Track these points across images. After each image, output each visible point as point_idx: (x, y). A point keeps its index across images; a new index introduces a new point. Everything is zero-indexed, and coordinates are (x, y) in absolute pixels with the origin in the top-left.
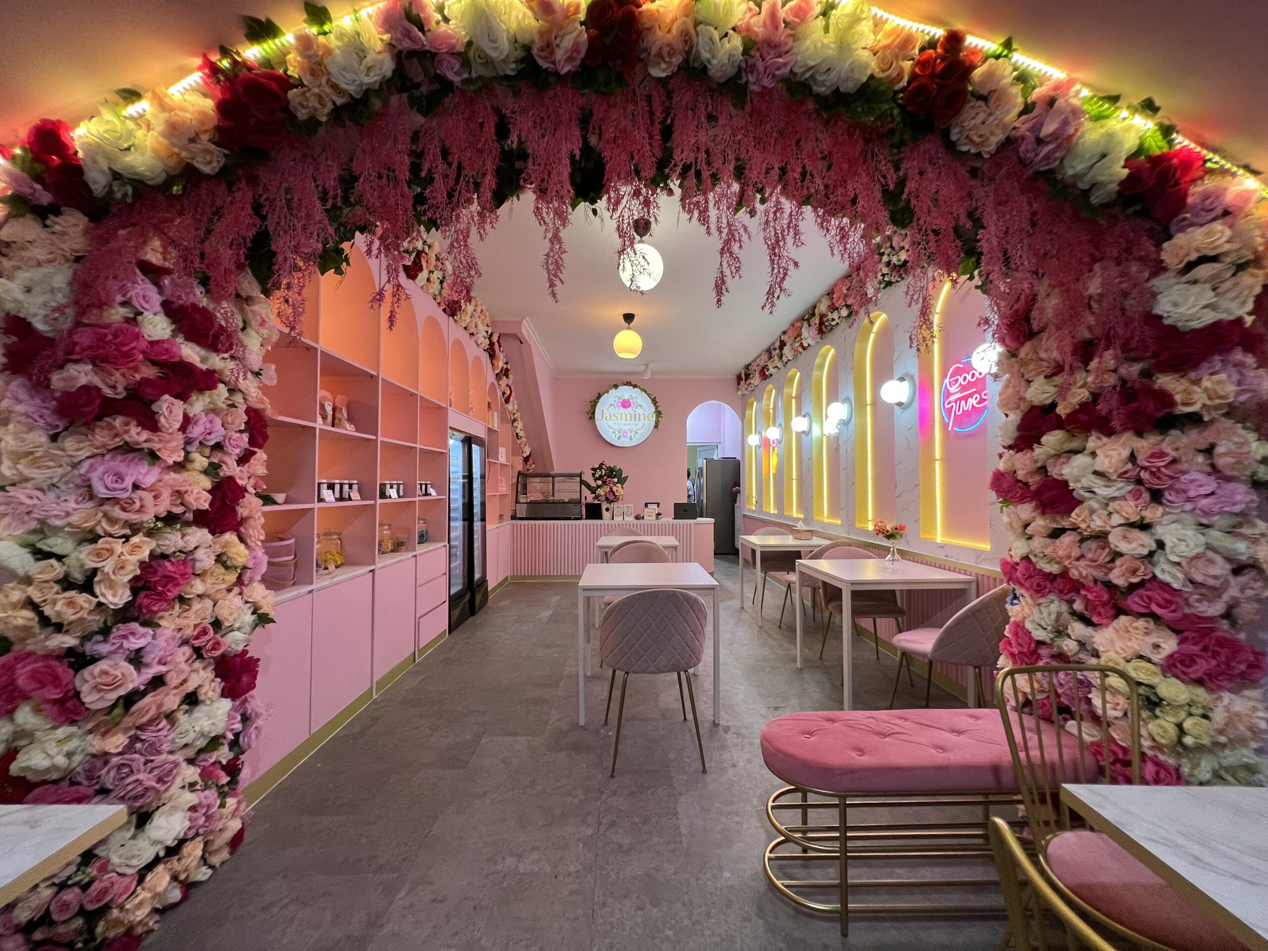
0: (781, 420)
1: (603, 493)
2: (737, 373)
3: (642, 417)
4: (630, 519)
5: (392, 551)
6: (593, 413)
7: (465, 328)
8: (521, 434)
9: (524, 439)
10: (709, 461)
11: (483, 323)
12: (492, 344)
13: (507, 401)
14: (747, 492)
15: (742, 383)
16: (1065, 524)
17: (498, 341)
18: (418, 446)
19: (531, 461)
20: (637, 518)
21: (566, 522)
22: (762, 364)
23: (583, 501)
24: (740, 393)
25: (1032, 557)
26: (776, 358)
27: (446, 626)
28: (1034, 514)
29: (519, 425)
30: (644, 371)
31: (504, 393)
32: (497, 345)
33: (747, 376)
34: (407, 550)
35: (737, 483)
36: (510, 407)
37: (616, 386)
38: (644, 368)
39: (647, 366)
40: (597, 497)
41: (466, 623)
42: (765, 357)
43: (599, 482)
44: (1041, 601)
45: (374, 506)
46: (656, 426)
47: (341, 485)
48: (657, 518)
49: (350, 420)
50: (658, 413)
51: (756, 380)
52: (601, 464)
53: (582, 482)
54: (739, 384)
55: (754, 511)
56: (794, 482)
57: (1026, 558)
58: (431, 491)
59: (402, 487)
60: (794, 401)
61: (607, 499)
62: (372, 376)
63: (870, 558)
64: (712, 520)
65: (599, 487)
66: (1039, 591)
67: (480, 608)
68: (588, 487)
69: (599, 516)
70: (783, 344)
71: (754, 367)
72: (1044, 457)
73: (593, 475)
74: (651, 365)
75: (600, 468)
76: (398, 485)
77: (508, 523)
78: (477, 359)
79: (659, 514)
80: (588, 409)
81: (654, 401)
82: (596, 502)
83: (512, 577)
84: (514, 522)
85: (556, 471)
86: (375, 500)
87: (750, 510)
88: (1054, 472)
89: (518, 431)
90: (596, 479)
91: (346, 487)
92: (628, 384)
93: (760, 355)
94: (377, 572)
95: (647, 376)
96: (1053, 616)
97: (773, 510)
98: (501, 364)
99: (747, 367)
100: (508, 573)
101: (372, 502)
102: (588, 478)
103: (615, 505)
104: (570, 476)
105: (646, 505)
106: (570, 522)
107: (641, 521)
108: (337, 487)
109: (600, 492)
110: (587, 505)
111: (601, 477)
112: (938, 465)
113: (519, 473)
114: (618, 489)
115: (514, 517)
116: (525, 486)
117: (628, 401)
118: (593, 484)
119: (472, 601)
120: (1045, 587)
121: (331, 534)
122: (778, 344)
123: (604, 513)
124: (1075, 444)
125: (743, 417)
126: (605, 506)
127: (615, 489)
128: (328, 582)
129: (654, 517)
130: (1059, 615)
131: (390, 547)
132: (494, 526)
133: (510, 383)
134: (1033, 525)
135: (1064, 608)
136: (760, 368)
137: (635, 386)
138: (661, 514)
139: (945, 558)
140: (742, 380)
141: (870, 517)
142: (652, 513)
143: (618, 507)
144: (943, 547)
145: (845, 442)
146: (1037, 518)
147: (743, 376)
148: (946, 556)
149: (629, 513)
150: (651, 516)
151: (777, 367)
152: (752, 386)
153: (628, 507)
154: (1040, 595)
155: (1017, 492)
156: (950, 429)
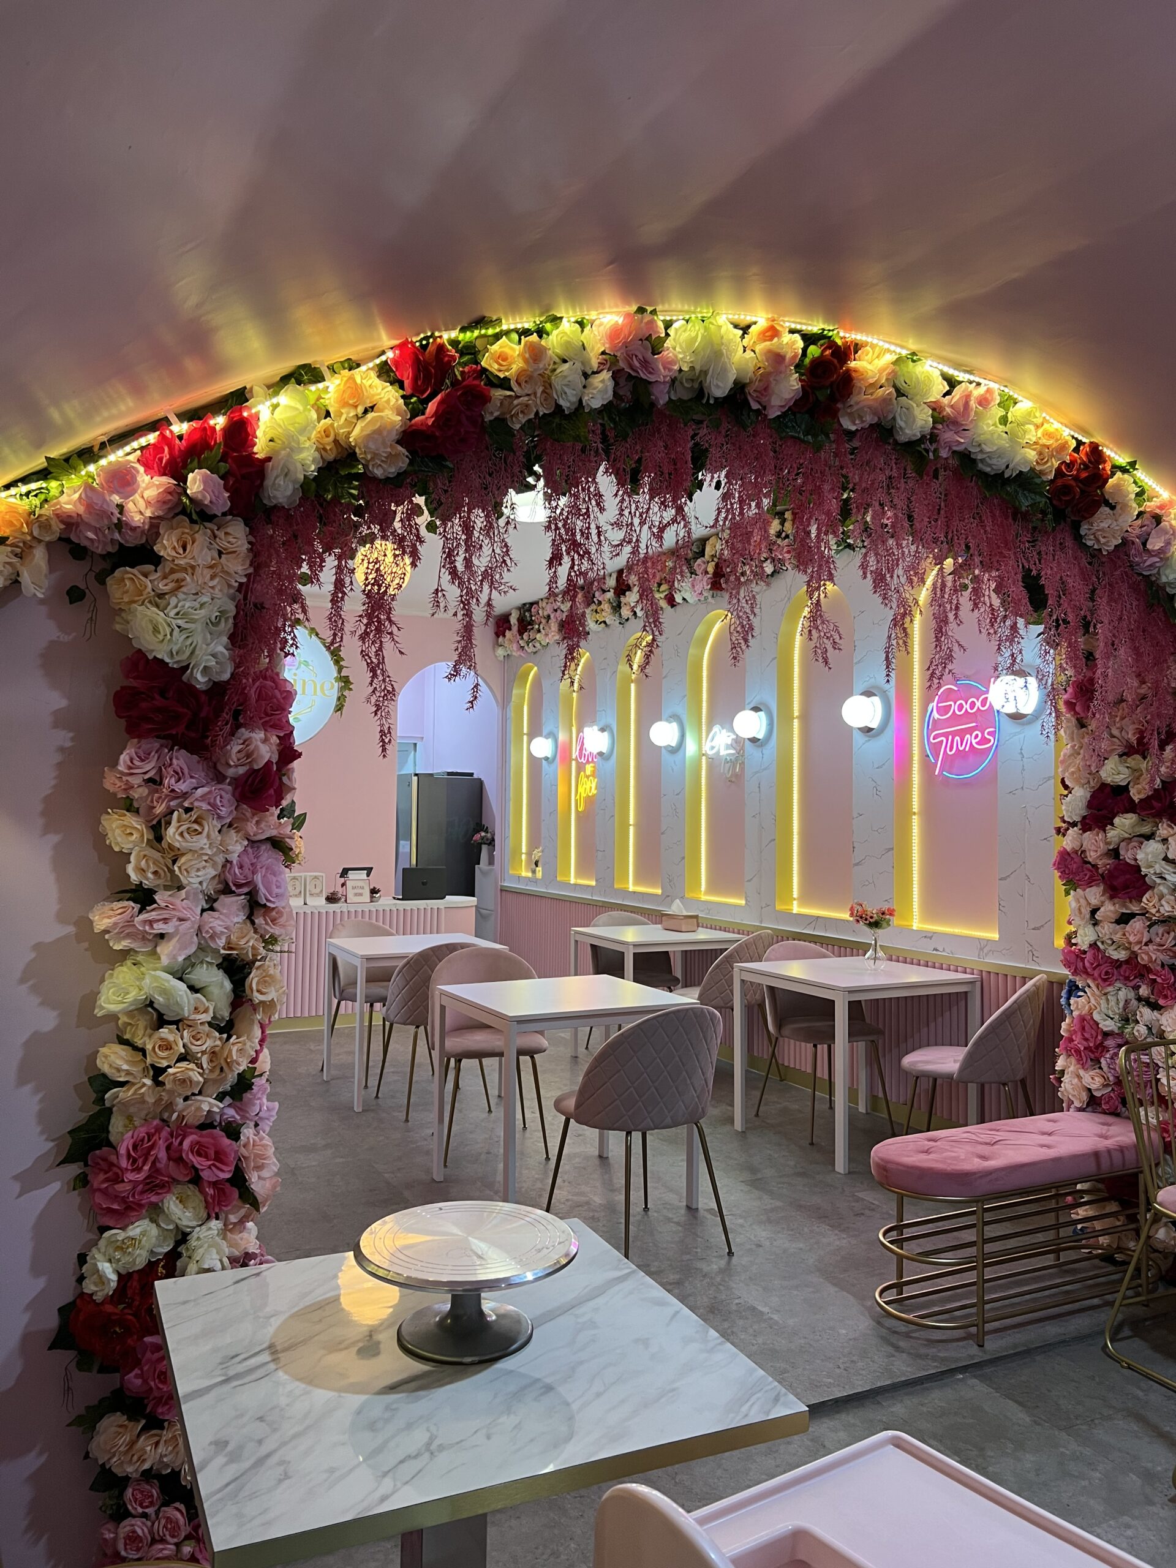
0: (608, 719)
2: (498, 611)
3: (309, 686)
4: (318, 902)
10: (424, 780)
14: (511, 841)
15: (511, 634)
16: (1134, 908)
20: (332, 899)
22: (567, 609)
24: (500, 652)
25: (1099, 944)
26: (606, 606)
28: (1103, 898)
33: (525, 625)
42: (575, 599)
44: (1110, 989)
46: (339, 708)
48: (373, 899)
50: (344, 682)
51: (548, 635)
54: (500, 634)
55: (532, 881)
57: (1093, 945)
66: (1106, 980)
70: (624, 586)
71: (545, 611)
72: (1116, 840)
79: (373, 891)
81: (336, 656)
87: (515, 878)
88: (1127, 855)
96: (1121, 1005)
97: (579, 880)
99: (528, 607)
105: (345, 872)
107: (342, 906)
112: (916, 821)
120: (1113, 975)
122: (611, 582)
124: (1146, 829)
125: (504, 699)
129: (366, 897)
130: (1127, 1002)
134: (1102, 909)
135: (1131, 995)
136: (560, 616)
138: (379, 891)
139: (935, 952)
140: (510, 629)
141: (795, 894)
142: (362, 888)
143: (294, 878)
144: (931, 938)
145: (756, 773)
146: (1107, 902)
147: (513, 620)
148: (935, 949)
149: (318, 890)
150: (361, 895)
151: (605, 622)
152: (537, 645)
153: (316, 877)
154: (1107, 983)
155: (1086, 875)
156: (936, 773)
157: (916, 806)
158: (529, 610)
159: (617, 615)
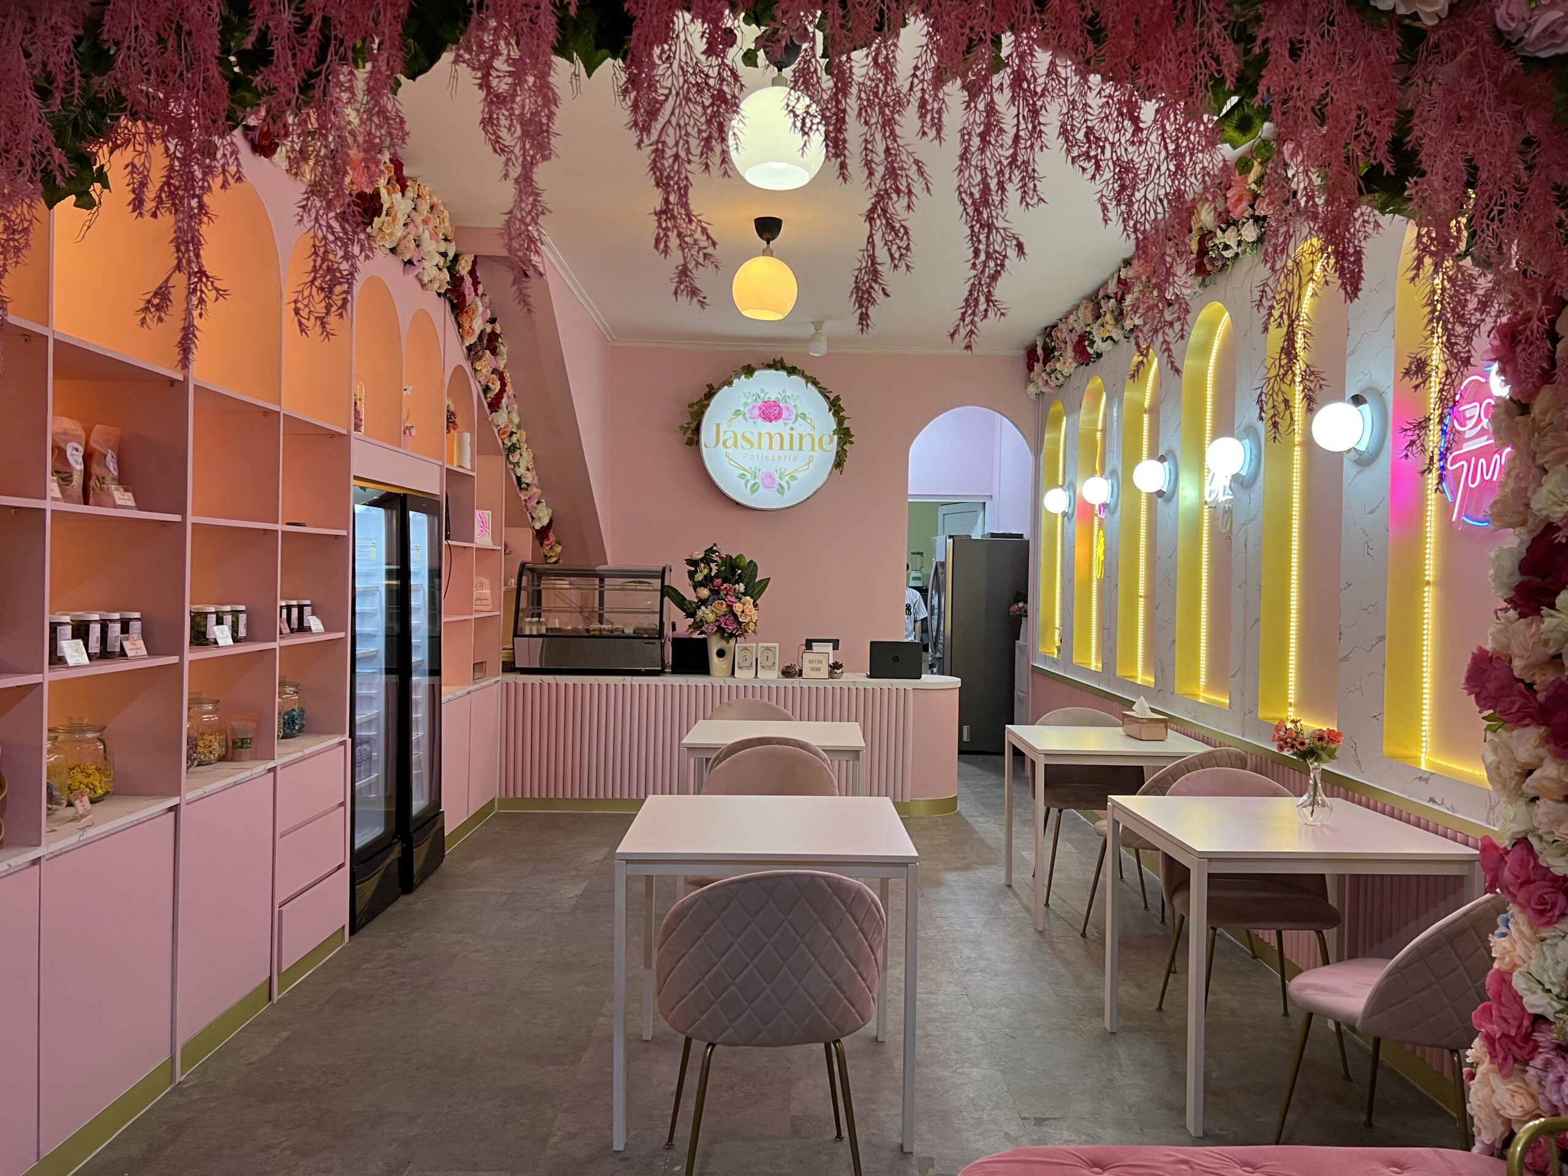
0: (1115, 461)
1: (711, 617)
2: (1027, 339)
3: (807, 441)
4: (771, 676)
5: (222, 759)
6: (697, 430)
7: (393, 250)
8: (529, 478)
9: (535, 490)
10: (961, 543)
11: (434, 235)
12: (456, 281)
13: (495, 405)
14: (1042, 616)
15: (1038, 367)
17: (472, 273)
18: (280, 527)
19: (552, 536)
20: (787, 673)
21: (628, 679)
22: (1080, 328)
23: (668, 632)
24: (1032, 389)
25: (1533, 840)
26: (1109, 317)
27: (344, 918)
28: (1542, 752)
29: (525, 459)
30: (812, 339)
31: (486, 389)
32: (468, 281)
33: (1049, 353)
34: (254, 757)
35: (1022, 595)
36: (501, 418)
37: (749, 371)
38: (811, 329)
39: (818, 325)
40: (698, 625)
41: (391, 909)
42: (1085, 314)
43: (704, 592)
44: (1545, 933)
45: (179, 666)
46: (838, 464)
47: (104, 625)
48: (831, 675)
49: (123, 481)
50: (844, 434)
51: (1066, 363)
52: (711, 551)
53: (667, 591)
54: (1031, 368)
55: (1055, 662)
56: (1141, 602)
57: (1522, 842)
58: (314, 623)
59: (243, 618)
60: (1146, 417)
61: (721, 630)
62: (173, 382)
63: (1276, 794)
64: (956, 681)
65: (703, 602)
66: (1543, 911)
67: (425, 875)
68: (680, 601)
69: (703, 668)
70: (1124, 285)
71: (1062, 333)
72: (1559, 635)
73: (691, 575)
74: (828, 327)
75: (707, 559)
76: (235, 613)
77: (495, 681)
78: (422, 317)
79: (836, 666)
80: (685, 420)
81: (835, 406)
82: (696, 635)
83: (504, 802)
84: (511, 678)
85: (613, 562)
86: (180, 653)
87: (1046, 658)
89: (520, 471)
90: (696, 586)
91: (115, 629)
92: (777, 365)
93: (1077, 307)
94: (183, 808)
95: (819, 350)
97: (1095, 665)
98: (478, 324)
99: (1049, 331)
100: (495, 792)
101: (174, 659)
102: (680, 581)
103: (737, 646)
104: (639, 576)
105: (809, 644)
106: (637, 680)
107: (796, 681)
108: (95, 631)
109: (706, 613)
110: (677, 642)
111: (708, 581)
112: (1429, 597)
113: (523, 566)
114: (745, 608)
115: (509, 667)
116: (537, 598)
117: (776, 404)
118: (690, 595)
119: (406, 861)
120: (1554, 906)
121: (82, 730)
122: (1112, 288)
123: (715, 660)
125: (1037, 447)
126: (715, 645)
127: (738, 607)
128: (73, 840)
129: (825, 673)
131: (218, 749)
132: (461, 691)
133: (501, 364)
134: (1536, 774)
136: (1075, 339)
137: (792, 371)
138: (841, 666)
139: (1430, 805)
140: (1038, 361)
141: (1292, 698)
142: (820, 662)
143: (745, 649)
144: (1427, 780)
145: (1245, 524)
146: (1547, 761)
147: (1040, 351)
148: (1432, 800)
149: (770, 663)
150: (819, 669)
151: (1111, 338)
152: (1059, 376)
153: (768, 649)
154: (1544, 920)
155: (1514, 703)
156: (1454, 519)
157: (1430, 570)
158: (1050, 335)
159: (1119, 326)
